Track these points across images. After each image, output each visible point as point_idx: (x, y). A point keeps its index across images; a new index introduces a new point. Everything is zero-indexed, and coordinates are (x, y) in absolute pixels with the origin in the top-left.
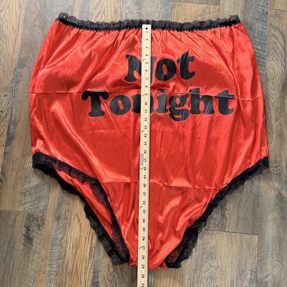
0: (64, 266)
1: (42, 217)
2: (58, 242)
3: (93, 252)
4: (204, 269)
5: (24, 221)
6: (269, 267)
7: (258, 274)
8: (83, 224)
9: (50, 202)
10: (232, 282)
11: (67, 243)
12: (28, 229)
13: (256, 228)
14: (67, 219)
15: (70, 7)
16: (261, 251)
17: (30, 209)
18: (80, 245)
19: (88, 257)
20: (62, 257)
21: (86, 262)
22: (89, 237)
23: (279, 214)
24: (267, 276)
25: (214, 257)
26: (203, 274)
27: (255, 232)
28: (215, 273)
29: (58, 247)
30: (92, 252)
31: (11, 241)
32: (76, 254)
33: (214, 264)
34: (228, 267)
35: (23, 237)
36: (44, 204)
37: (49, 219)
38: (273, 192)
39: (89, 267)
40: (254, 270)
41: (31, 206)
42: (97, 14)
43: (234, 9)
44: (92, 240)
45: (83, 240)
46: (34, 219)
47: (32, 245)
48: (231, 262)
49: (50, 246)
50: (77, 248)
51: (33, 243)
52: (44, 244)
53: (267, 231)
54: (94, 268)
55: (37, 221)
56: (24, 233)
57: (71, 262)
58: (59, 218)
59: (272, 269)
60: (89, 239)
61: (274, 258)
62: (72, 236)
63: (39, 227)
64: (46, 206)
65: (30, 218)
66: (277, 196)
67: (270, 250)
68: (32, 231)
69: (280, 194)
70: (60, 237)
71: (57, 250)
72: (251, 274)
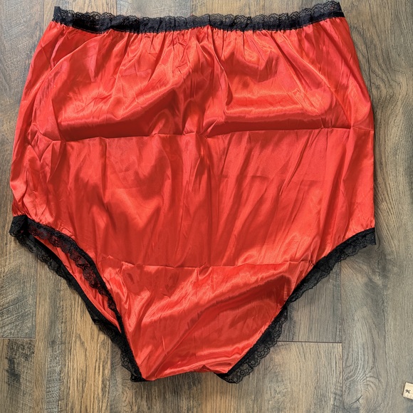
0: (69, 408)
1: (30, 344)
2: (56, 376)
3: (107, 386)
4: (267, 396)
5: (5, 351)
6: (360, 387)
7: (345, 396)
8: (88, 349)
9: (38, 321)
10: (308, 412)
11: (69, 377)
12: (11, 361)
13: (338, 333)
14: (65, 343)
15: (36, 23)
16: (348, 364)
17: (11, 333)
18: (87, 378)
19: (100, 395)
20: (64, 397)
21: (99, 401)
22: (99, 367)
23: (371, 310)
24: (358, 400)
25: (279, 379)
26: (266, 404)
27: (338, 339)
28: (283, 401)
29: (57, 384)
30: (105, 387)
32: (83, 391)
33: (281, 388)
34: (301, 392)
35: (6, 373)
36: (30, 324)
37: (40, 345)
38: (360, 279)
39: (104, 408)
40: (339, 392)
41: (12, 329)
43: (287, 4)
44: (104, 370)
45: (91, 371)
46: (18, 348)
47: (20, 383)
48: (306, 384)
49: (45, 382)
50: (84, 382)
51: (21, 380)
52: (37, 380)
53: (354, 336)
54: (111, 409)
55: (23, 349)
56: (7, 367)
57: (77, 403)
58: (53, 342)
59: (363, 390)
60: (99, 369)
61: (367, 372)
62: (75, 366)
63: (26, 357)
64: (34, 327)
65: (13, 346)
66: (366, 285)
67: (360, 362)
68: (18, 364)
69: (371, 280)
70: (58, 369)
71: (55, 388)
72: (335, 398)
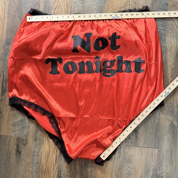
0: (41, 167)
1: (26, 139)
2: (36, 154)
3: (58, 159)
4: (125, 169)
5: (15, 141)
6: (164, 167)
7: (157, 171)
8: (51, 143)
9: (30, 130)
10: (141, 176)
11: (42, 154)
12: (18, 146)
13: (157, 144)
14: (41, 140)
15: (37, 3)
16: (160, 158)
17: (18, 134)
18: (49, 155)
19: (54, 163)
20: (39, 163)
21: (54, 165)
22: (55, 151)
23: (171, 136)
24: (163, 173)
25: (130, 162)
26: (124, 172)
27: (156, 147)
28: (131, 171)
29: (36, 157)
30: (57, 159)
31: (8, 154)
32: (47, 161)
33: (131, 166)
34: (139, 168)
35: (15, 151)
36: (26, 131)
37: (30, 140)
38: (168, 122)
39: (55, 168)
40: (155, 169)
41: (19, 132)
42: (55, 7)
43: (146, 2)
44: (57, 152)
45: (51, 152)
46: (21, 140)
47: (21, 156)
48: (141, 165)
49: (31, 156)
50: (48, 157)
51: (21, 154)
52: (28, 155)
53: (163, 146)
54: (58, 169)
55: (23, 141)
56: (16, 148)
57: (44, 165)
58: (36, 139)
59: (166, 169)
60: (55, 152)
61: (168, 161)
62: (45, 150)
63: (24, 145)
64: (28, 132)
65: (19, 140)
66: (170, 125)
67: (165, 157)
68: (21, 147)
69: (172, 123)
70: (37, 150)
71: (36, 159)
72: (153, 172)
